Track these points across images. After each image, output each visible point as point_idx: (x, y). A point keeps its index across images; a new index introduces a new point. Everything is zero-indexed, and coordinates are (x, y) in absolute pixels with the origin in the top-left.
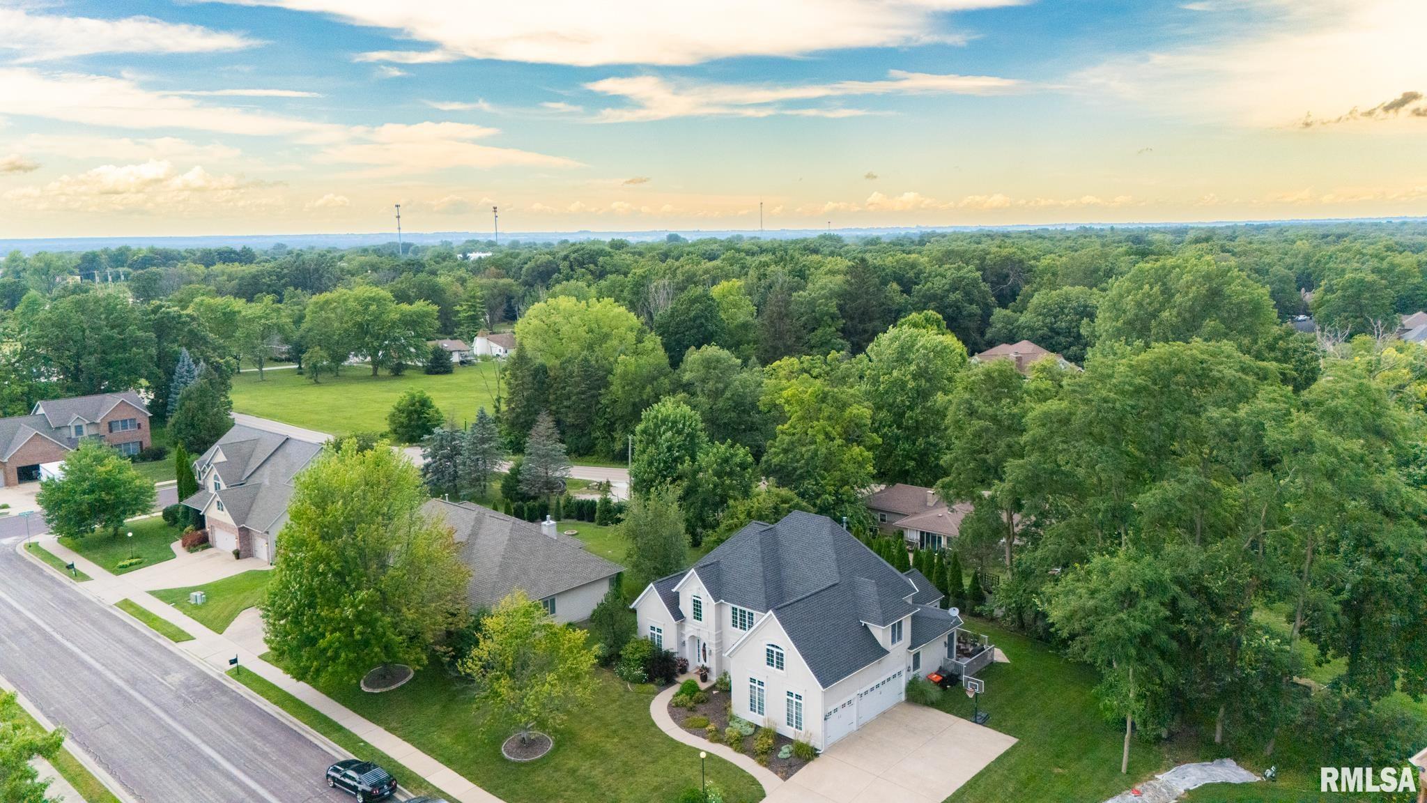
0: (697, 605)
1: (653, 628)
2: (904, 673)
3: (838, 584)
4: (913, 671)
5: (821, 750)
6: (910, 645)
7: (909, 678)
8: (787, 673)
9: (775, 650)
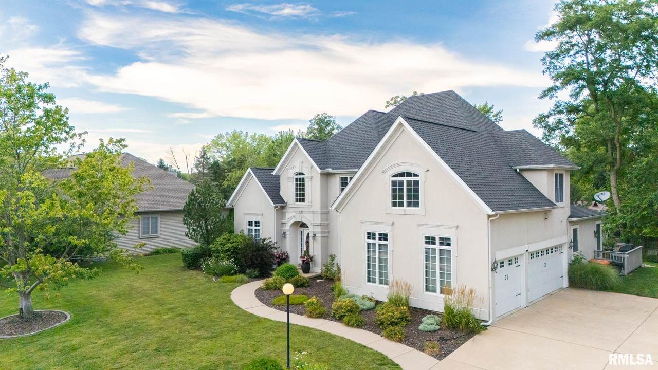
0: (300, 184)
1: (250, 223)
2: (565, 249)
3: (476, 132)
4: (574, 252)
5: (488, 321)
6: (569, 214)
7: (570, 257)
8: (425, 208)
9: (405, 179)
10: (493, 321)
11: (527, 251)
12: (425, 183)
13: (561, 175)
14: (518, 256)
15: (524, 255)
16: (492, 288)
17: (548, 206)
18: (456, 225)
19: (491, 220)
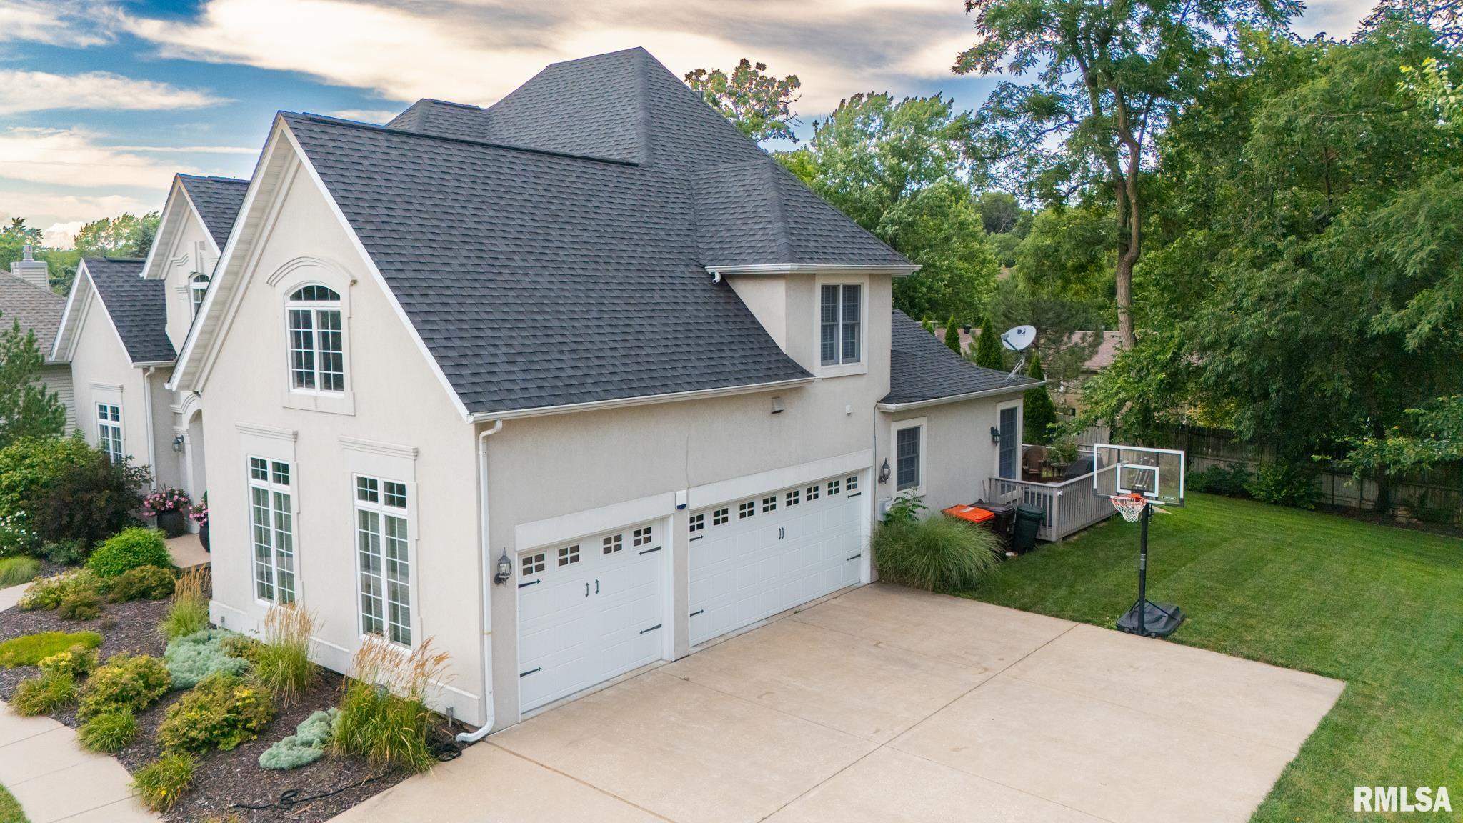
1: (103, 410)
2: (866, 484)
3: (636, 165)
4: (898, 490)
5: (476, 729)
6: (886, 390)
7: (883, 506)
8: (354, 394)
9: (315, 306)
10: (496, 723)
11: (682, 507)
12: (351, 320)
13: (853, 293)
14: (653, 521)
15: (671, 520)
16: (491, 633)
17: (786, 376)
18: (411, 448)
19: (484, 437)
